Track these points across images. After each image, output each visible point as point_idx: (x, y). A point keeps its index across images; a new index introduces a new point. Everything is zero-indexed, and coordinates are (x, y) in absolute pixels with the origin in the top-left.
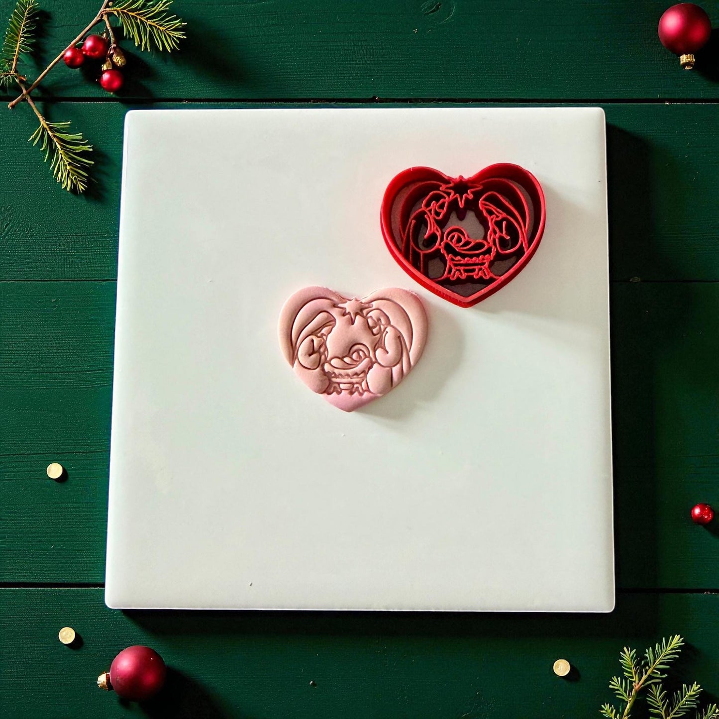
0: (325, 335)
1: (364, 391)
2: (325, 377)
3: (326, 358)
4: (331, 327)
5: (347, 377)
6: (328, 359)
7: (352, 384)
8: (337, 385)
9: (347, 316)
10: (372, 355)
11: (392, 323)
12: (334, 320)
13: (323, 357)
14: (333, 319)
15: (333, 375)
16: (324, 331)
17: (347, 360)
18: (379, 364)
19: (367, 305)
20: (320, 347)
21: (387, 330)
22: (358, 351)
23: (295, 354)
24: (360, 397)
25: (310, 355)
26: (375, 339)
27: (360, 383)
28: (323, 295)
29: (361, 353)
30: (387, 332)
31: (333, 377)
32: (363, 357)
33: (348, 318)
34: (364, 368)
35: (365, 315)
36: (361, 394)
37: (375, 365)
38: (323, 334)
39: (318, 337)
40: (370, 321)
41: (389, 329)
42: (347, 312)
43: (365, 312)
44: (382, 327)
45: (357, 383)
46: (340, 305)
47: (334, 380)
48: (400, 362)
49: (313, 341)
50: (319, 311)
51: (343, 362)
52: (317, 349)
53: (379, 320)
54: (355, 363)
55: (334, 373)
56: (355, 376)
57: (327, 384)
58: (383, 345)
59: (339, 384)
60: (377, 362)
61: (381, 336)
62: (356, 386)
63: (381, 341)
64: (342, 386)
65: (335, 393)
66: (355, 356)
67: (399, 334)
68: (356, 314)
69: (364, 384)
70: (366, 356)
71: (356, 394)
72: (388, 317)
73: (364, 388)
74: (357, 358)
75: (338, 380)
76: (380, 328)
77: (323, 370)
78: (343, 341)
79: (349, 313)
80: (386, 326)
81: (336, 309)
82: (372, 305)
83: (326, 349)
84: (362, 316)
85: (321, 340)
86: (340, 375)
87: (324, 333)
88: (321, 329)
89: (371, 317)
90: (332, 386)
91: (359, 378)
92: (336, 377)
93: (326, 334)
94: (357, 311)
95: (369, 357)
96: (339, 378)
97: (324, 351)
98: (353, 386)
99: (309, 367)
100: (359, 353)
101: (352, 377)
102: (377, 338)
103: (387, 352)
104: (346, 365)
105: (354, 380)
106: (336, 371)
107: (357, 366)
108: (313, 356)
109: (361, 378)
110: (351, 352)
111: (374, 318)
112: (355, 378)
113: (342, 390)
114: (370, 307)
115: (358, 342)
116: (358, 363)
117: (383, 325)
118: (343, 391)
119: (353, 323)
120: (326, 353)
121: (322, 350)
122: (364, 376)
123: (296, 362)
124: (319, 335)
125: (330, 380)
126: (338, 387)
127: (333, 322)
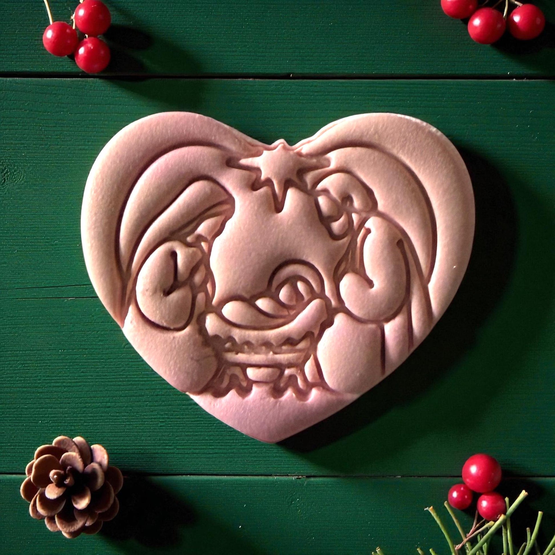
0: (205, 239)
1: (310, 386)
2: (208, 351)
3: (209, 299)
4: (222, 218)
5: (264, 348)
6: (215, 301)
7: (279, 367)
8: (237, 371)
9: (262, 190)
10: (328, 292)
11: (381, 206)
12: (230, 200)
13: (201, 297)
14: (224, 197)
15: (228, 345)
16: (202, 229)
17: (262, 303)
18: (348, 313)
19: (314, 160)
20: (193, 270)
21: (368, 225)
22: (292, 280)
23: (128, 292)
24: (299, 403)
25: (167, 293)
26: (339, 248)
27: (300, 366)
28: (199, 136)
29: (300, 286)
30: (368, 231)
31: (229, 350)
32: (306, 298)
33: (266, 193)
34: (311, 327)
35: (309, 186)
36: (302, 394)
37: (339, 319)
38: (200, 238)
39: (188, 245)
40: (322, 200)
41: (372, 223)
42: (263, 177)
43: (309, 178)
44: (355, 217)
45: (290, 365)
46: (244, 162)
47: (232, 357)
48: (405, 309)
49: (173, 255)
50: (191, 177)
51: (255, 312)
52: (186, 276)
53: (347, 198)
54: (285, 313)
55: (230, 339)
56: (284, 348)
57: (214, 369)
58: (358, 266)
59: (244, 367)
60: (342, 308)
61: (353, 241)
62: (287, 372)
63: (354, 254)
64: (251, 373)
65: (232, 394)
66: (283, 294)
67: (400, 236)
68: (287, 184)
69: (309, 367)
70: (313, 295)
71: (289, 394)
72: (369, 193)
73: (309, 378)
74: (290, 298)
75: (241, 357)
76: (350, 221)
77: (202, 330)
78: (253, 254)
79: (268, 182)
80: (364, 215)
81: (236, 172)
82: (329, 161)
83: (209, 275)
84: (301, 187)
85: (194, 254)
86: (248, 343)
87: (203, 234)
88: (194, 224)
89: (325, 191)
90: (224, 373)
91: (296, 351)
92: (237, 348)
93: (209, 238)
94: (288, 176)
95: (322, 295)
96: (242, 352)
97: (204, 282)
98: (282, 373)
99: (165, 324)
100: (295, 288)
101: (278, 350)
102: (344, 244)
103: (371, 284)
104: (262, 317)
105: (283, 357)
106: (237, 334)
107: (292, 320)
108: (175, 296)
109: (300, 351)
110: (275, 284)
111: (333, 193)
112: (285, 353)
113: (251, 383)
114: (323, 167)
115: (293, 257)
116: (292, 313)
117: (356, 212)
118: (255, 390)
119: (279, 208)
120: (209, 286)
121: (198, 278)
122: (308, 349)
123: (131, 310)
124: (189, 239)
125: (219, 356)
126: (241, 377)
127: (225, 207)
